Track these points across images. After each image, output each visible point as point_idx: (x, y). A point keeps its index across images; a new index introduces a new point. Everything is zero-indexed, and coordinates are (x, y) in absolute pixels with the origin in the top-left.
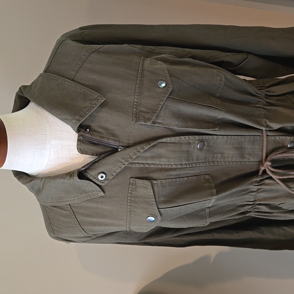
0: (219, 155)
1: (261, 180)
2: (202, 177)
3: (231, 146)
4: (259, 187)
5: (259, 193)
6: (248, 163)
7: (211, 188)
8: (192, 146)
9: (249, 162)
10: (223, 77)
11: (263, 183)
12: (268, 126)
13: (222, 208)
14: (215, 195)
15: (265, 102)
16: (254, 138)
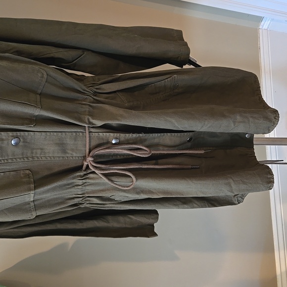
0: (39, 151)
1: (85, 175)
2: (22, 172)
3: (52, 142)
4: (84, 181)
5: (85, 186)
6: (71, 159)
7: (29, 183)
8: (6, 142)
9: (72, 157)
10: (45, 73)
11: (87, 177)
12: (90, 123)
13: (49, 201)
14: (33, 190)
15: (92, 99)
16: (76, 134)
